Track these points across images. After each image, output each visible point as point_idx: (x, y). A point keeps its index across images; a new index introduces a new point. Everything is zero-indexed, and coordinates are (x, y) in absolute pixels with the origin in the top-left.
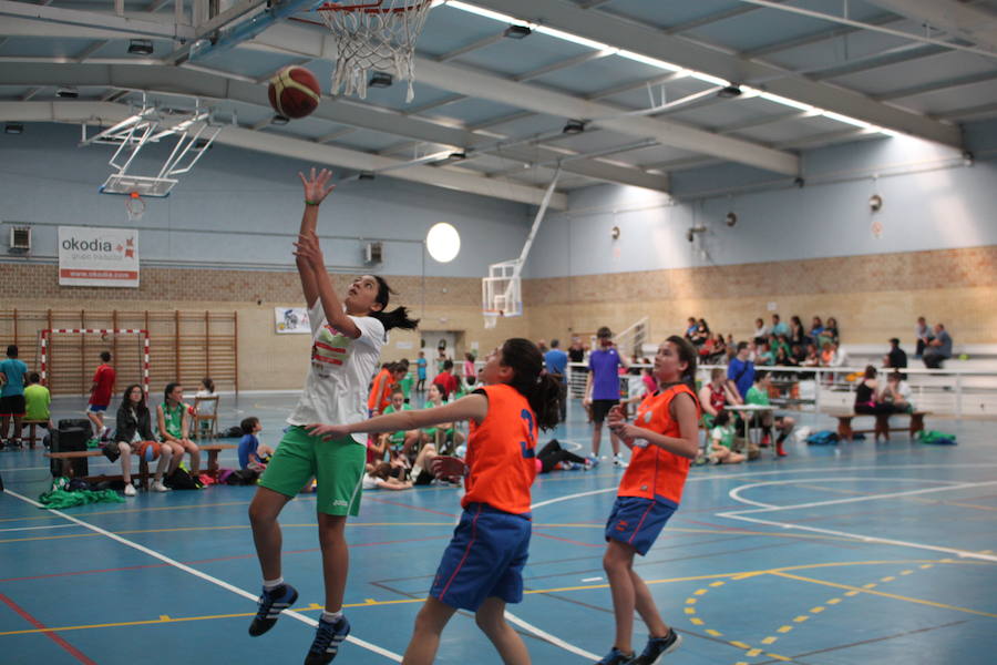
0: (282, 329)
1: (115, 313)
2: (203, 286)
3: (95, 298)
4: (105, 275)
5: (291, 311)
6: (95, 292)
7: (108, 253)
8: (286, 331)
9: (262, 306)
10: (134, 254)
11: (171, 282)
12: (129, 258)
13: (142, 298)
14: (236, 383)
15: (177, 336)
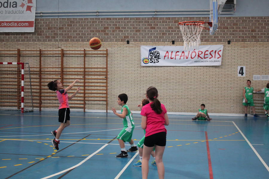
0: (146, 63)
1: (19, 50)
2: (83, 30)
3: (7, 41)
4: (12, 24)
5: (155, 48)
6: (7, 36)
7: (14, 9)
8: (150, 64)
9: (130, 44)
10: (32, 9)
11: (60, 28)
12: (29, 12)
13: (39, 40)
14: (107, 105)
15: (62, 68)
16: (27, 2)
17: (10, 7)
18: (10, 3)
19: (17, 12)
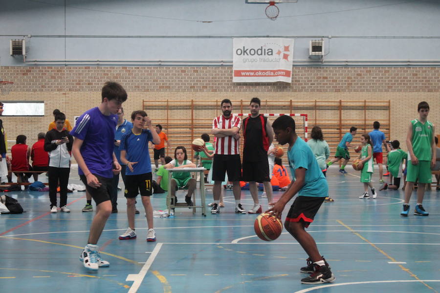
16: (283, 50)
17: (265, 54)
18: (265, 50)
19: (274, 60)
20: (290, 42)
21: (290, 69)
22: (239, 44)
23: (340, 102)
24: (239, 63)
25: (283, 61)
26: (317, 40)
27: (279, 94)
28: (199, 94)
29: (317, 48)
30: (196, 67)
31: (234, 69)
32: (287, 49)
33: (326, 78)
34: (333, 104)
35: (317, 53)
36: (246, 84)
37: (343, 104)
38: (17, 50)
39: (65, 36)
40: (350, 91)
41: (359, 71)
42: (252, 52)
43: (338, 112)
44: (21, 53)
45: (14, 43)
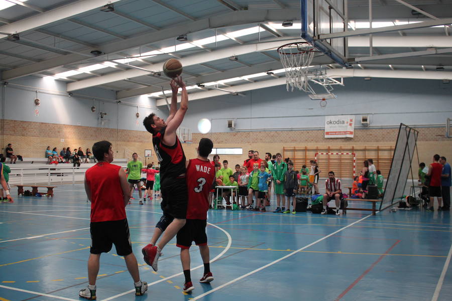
20: (353, 117)
21: (352, 131)
22: (328, 119)
23: (378, 147)
24: (328, 128)
25: (349, 127)
26: (365, 116)
27: (348, 143)
28: (309, 144)
29: (365, 120)
30: (308, 130)
31: (326, 131)
32: (351, 120)
33: (371, 135)
34: (375, 148)
35: (365, 122)
36: (331, 138)
37: (379, 148)
38: (230, 125)
39: (251, 118)
40: (384, 141)
41: (388, 131)
42: (335, 123)
43: (377, 152)
44: (231, 126)
45: (229, 122)
